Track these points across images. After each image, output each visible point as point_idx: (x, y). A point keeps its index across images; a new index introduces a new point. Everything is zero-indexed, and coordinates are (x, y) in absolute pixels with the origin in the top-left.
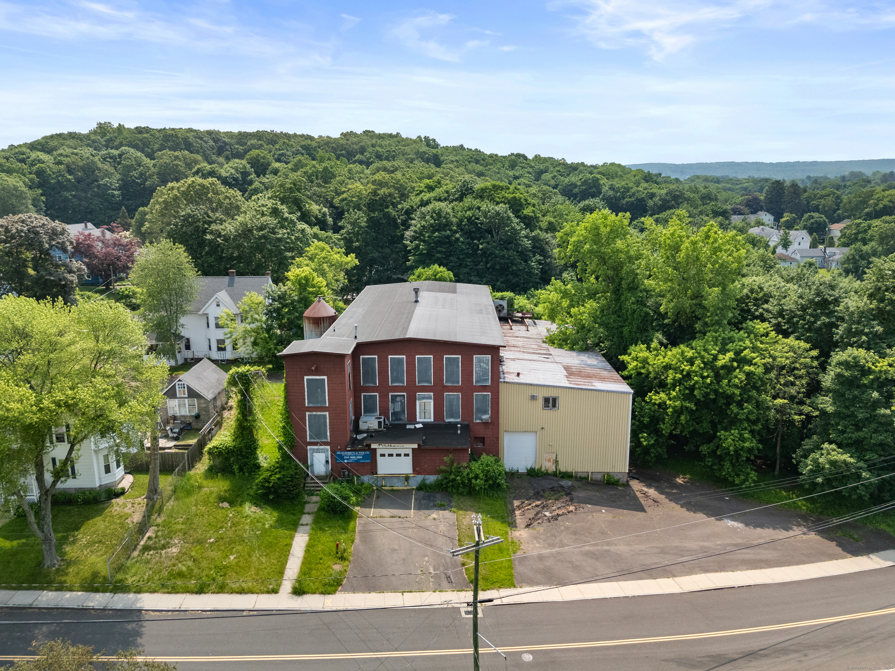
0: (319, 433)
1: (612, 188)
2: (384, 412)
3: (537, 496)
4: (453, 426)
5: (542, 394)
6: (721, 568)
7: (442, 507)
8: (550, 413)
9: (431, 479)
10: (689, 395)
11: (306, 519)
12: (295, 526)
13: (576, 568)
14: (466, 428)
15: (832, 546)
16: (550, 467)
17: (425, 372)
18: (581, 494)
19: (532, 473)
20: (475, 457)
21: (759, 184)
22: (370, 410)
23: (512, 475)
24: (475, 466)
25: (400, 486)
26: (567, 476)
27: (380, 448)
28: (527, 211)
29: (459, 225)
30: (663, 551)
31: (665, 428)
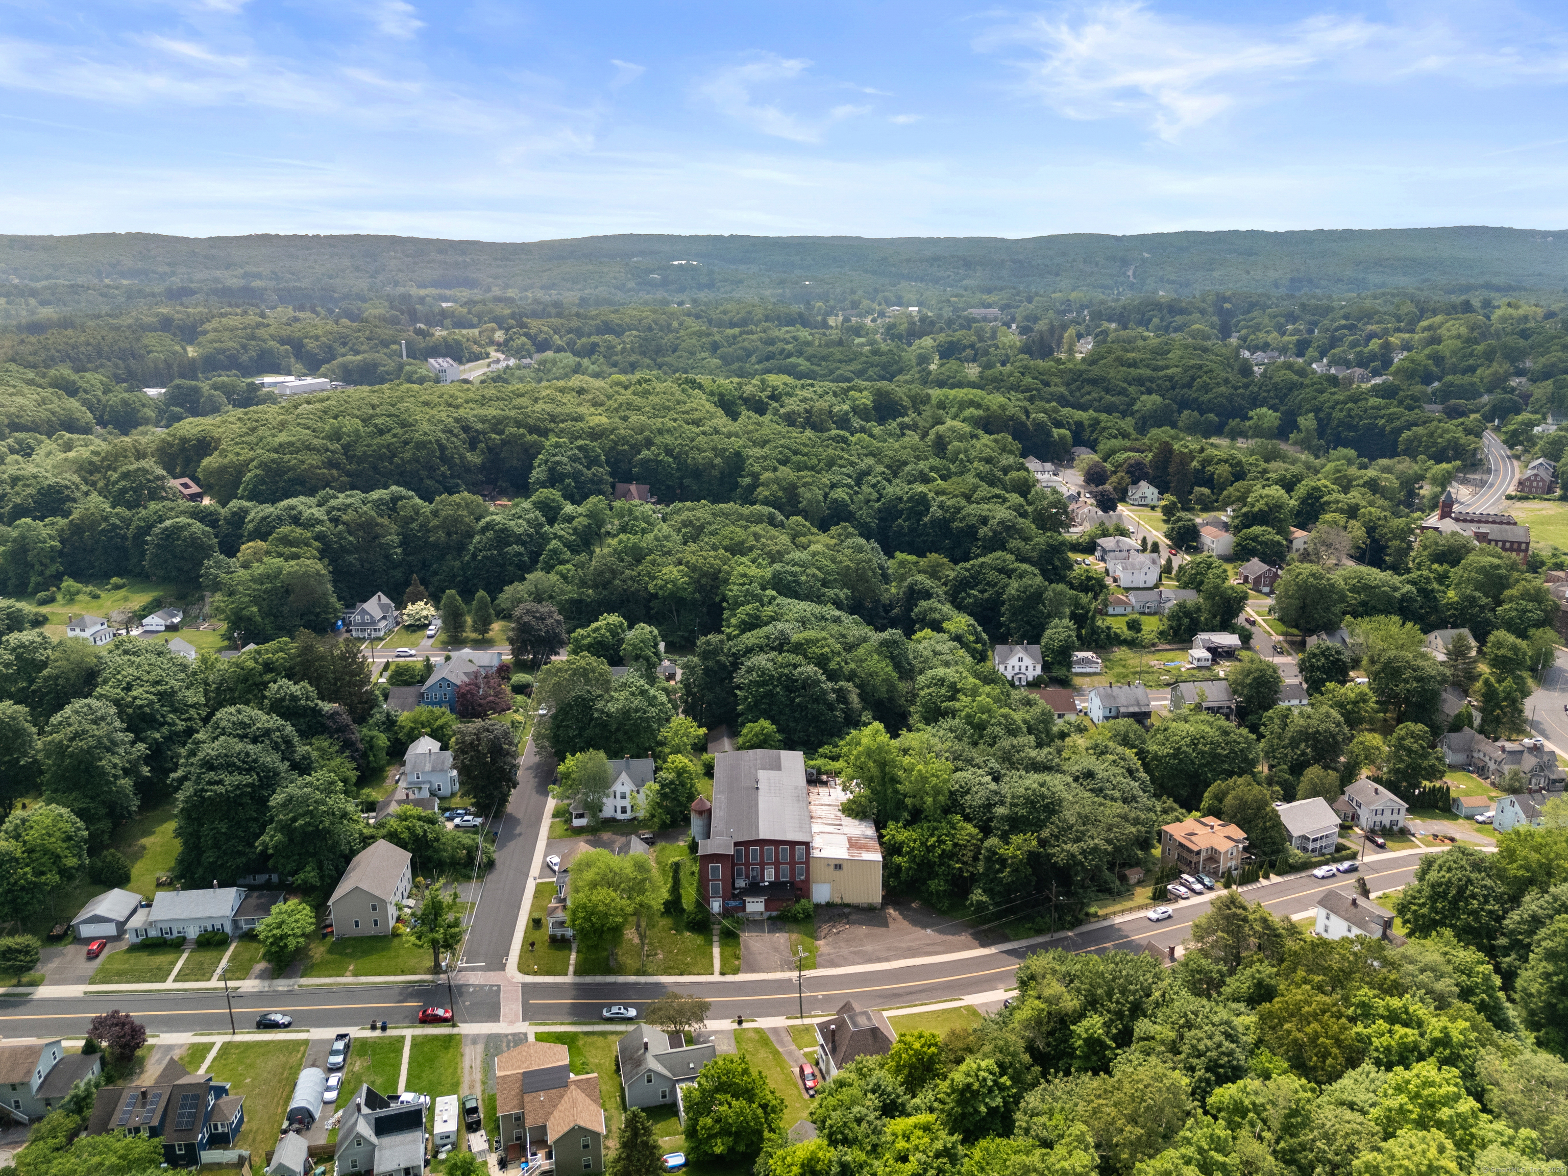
0: (716, 892)
1: (941, 506)
2: (747, 877)
3: (830, 919)
4: (785, 883)
5: (832, 863)
6: (913, 956)
7: (780, 930)
8: (838, 873)
9: (774, 913)
10: (913, 860)
11: (715, 938)
12: (710, 943)
13: (845, 959)
14: (792, 884)
15: (976, 943)
16: (838, 901)
17: (770, 855)
18: (853, 917)
19: (829, 905)
20: (798, 901)
21: (1190, 373)
22: (740, 875)
23: (818, 906)
24: (798, 907)
25: (758, 918)
26: (848, 905)
27: (748, 899)
28: (833, 665)
29: (779, 679)
30: (889, 949)
31: (903, 876)
